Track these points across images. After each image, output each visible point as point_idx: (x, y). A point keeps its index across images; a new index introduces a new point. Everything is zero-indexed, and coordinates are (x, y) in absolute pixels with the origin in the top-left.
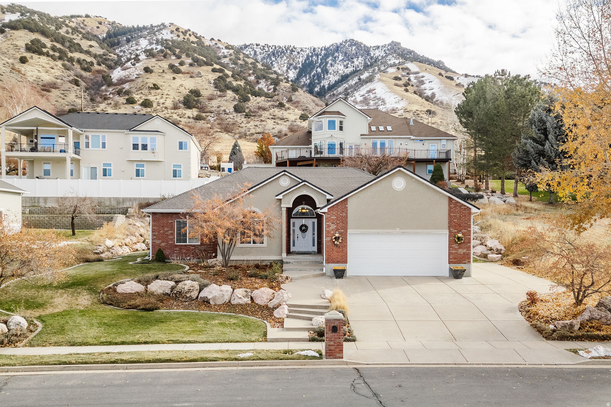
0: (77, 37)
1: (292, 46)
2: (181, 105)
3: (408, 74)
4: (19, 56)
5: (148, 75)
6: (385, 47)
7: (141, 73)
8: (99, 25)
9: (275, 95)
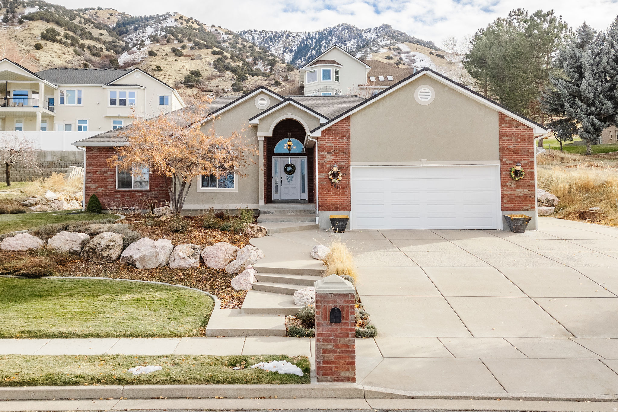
0: (89, 27)
1: (288, 31)
2: (182, 85)
3: (399, 53)
4: (35, 44)
5: (152, 58)
6: (376, 30)
7: (146, 56)
8: (110, 17)
9: (272, 74)
